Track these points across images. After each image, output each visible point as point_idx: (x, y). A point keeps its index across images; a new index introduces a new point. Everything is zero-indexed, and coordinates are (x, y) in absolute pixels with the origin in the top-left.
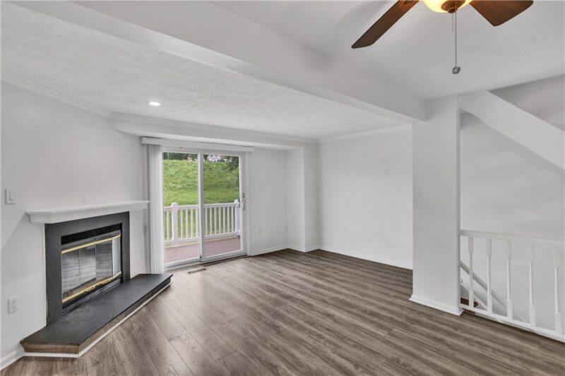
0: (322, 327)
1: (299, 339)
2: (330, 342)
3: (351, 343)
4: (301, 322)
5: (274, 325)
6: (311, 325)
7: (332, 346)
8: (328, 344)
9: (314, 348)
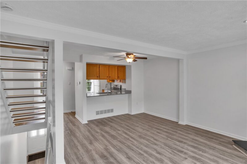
0: (135, 152)
1: (147, 147)
2: (134, 145)
3: (126, 144)
4: (145, 155)
5: (160, 154)
6: (140, 153)
7: (134, 144)
8: (135, 145)
9: (141, 144)
